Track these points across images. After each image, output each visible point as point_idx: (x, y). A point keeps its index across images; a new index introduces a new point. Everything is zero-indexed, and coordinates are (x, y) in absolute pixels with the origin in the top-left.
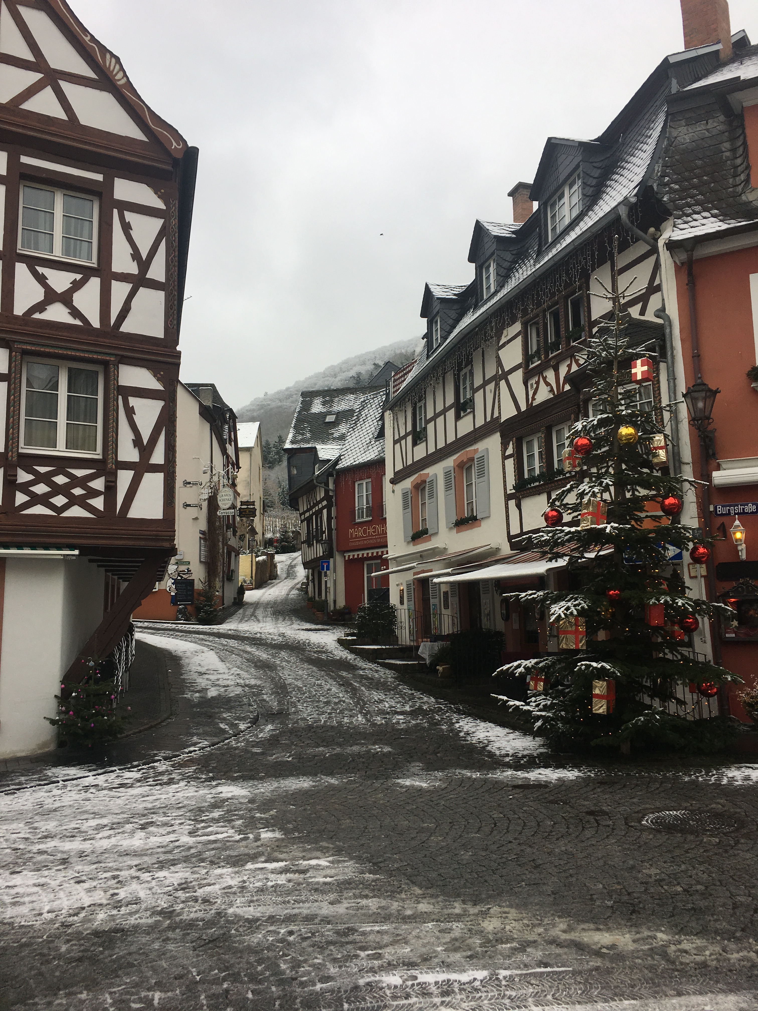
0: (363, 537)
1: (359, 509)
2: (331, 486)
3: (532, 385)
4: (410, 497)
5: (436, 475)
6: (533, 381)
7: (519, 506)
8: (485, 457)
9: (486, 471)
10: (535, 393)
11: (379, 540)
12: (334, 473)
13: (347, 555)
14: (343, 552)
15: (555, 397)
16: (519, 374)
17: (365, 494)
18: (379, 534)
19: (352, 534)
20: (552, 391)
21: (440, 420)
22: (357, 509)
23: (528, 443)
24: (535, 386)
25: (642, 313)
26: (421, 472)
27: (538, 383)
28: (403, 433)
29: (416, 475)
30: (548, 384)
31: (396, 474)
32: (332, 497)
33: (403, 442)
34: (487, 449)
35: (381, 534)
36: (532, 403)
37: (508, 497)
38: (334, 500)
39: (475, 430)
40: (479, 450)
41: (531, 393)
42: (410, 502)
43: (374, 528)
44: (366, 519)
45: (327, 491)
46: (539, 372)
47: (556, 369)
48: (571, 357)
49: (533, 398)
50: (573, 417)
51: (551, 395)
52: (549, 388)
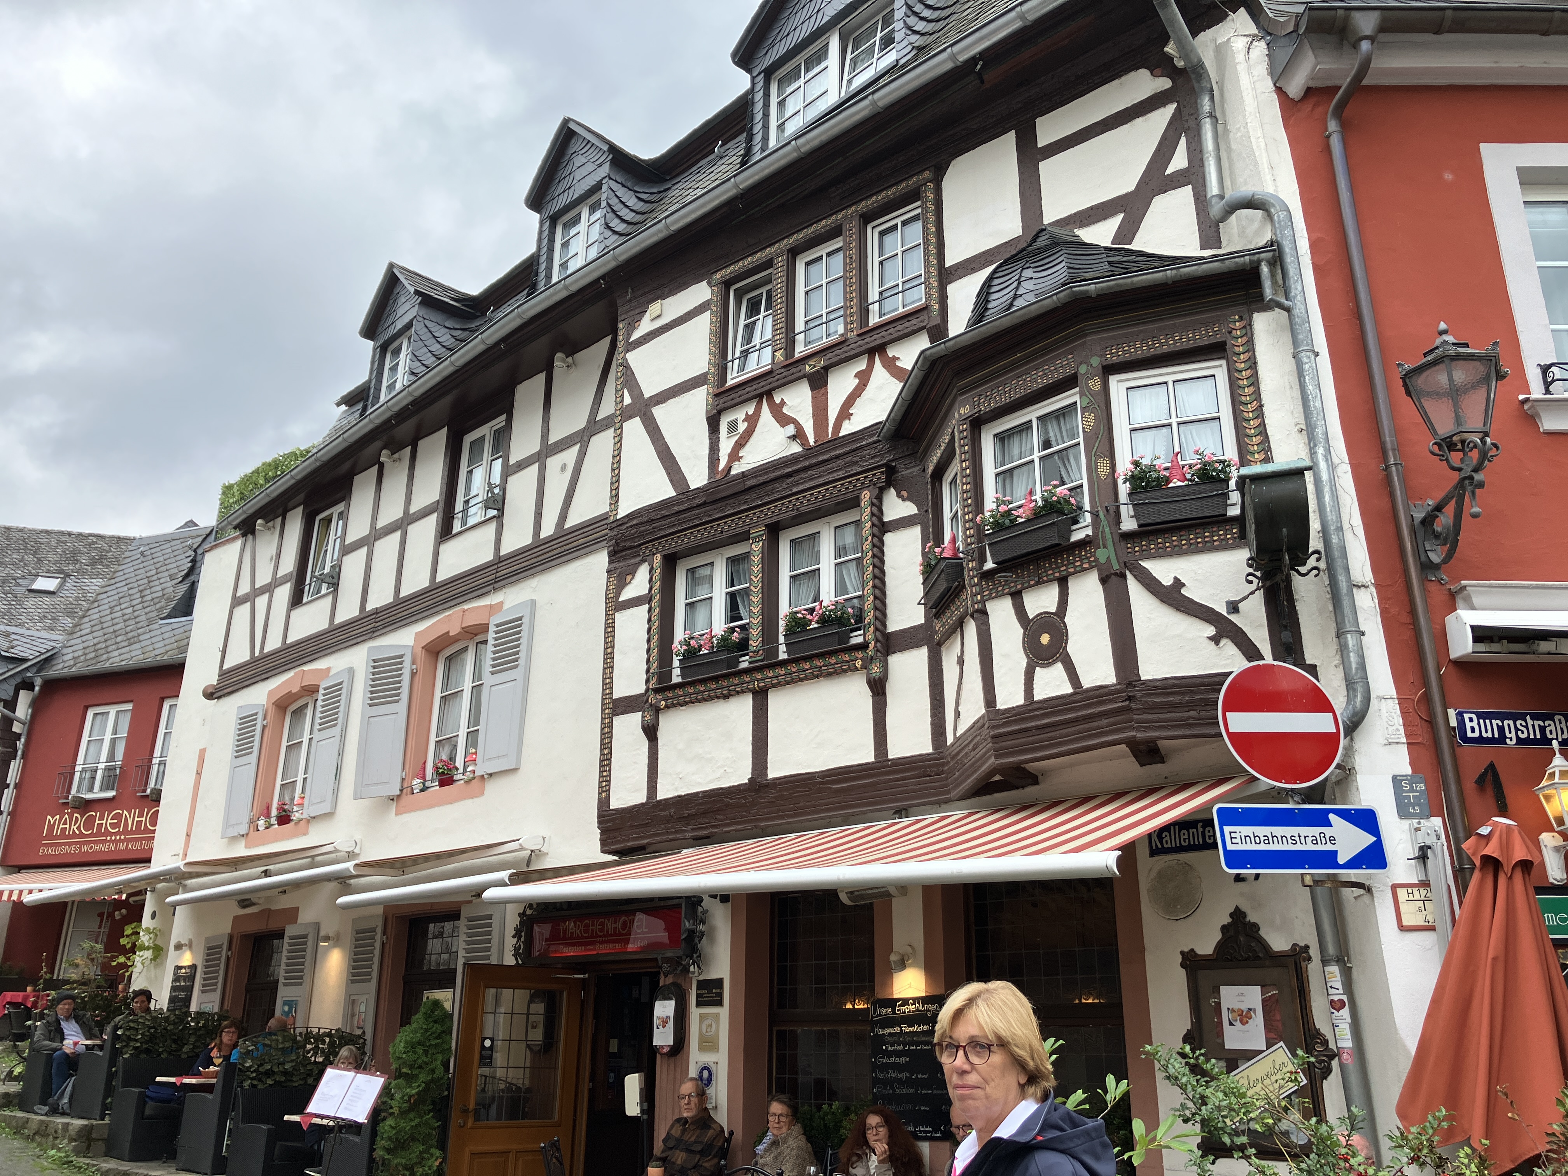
0: (82, 835)
1: (84, 770)
2: (22, 710)
3: (733, 426)
4: (259, 728)
5: (351, 671)
6: (739, 415)
7: (651, 732)
8: (525, 620)
9: (522, 655)
10: (740, 445)
11: (122, 846)
12: (38, 682)
15: (809, 452)
16: (698, 401)
17: (108, 737)
18: (126, 832)
19: (51, 827)
20: (799, 435)
21: (388, 546)
22: (78, 768)
23: (691, 571)
24: (742, 427)
25: (1125, 236)
26: (306, 668)
27: (753, 421)
28: (264, 578)
29: (291, 674)
30: (785, 420)
31: (224, 674)
32: (18, 736)
33: (261, 602)
34: (533, 602)
35: (131, 832)
36: (729, 466)
37: (613, 708)
38: (20, 745)
39: (499, 560)
40: (506, 607)
41: (726, 445)
42: (257, 738)
43: (118, 817)
44: (97, 794)
46: (761, 391)
47: (819, 383)
48: (872, 353)
49: (734, 455)
50: (867, 497)
51: (795, 448)
52: (792, 429)
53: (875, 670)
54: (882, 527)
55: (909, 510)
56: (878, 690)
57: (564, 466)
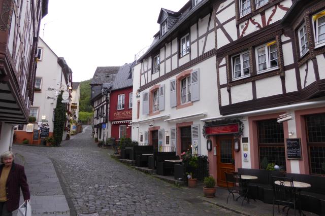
0: (120, 116)
1: (119, 105)
2: (108, 96)
7: (229, 91)
8: (198, 72)
9: (198, 79)
10: (244, 30)
11: (128, 117)
12: (110, 91)
13: (113, 122)
14: (111, 121)
15: (261, 29)
16: (234, 22)
17: (122, 99)
19: (115, 114)
21: (168, 61)
24: (245, 26)
26: (156, 85)
27: (247, 24)
29: (153, 86)
30: (255, 23)
31: (141, 87)
33: (146, 74)
34: (199, 68)
36: (242, 35)
37: (220, 87)
38: (109, 102)
39: (191, 61)
40: (193, 70)
42: (148, 98)
43: (125, 112)
44: (121, 109)
45: (107, 98)
46: (249, 17)
47: (263, 14)
48: (276, 5)
49: (243, 33)
50: (277, 37)
51: (258, 29)
52: (257, 25)
53: (282, 74)
54: (281, 43)
55: (289, 38)
56: (283, 78)
57: (203, 41)
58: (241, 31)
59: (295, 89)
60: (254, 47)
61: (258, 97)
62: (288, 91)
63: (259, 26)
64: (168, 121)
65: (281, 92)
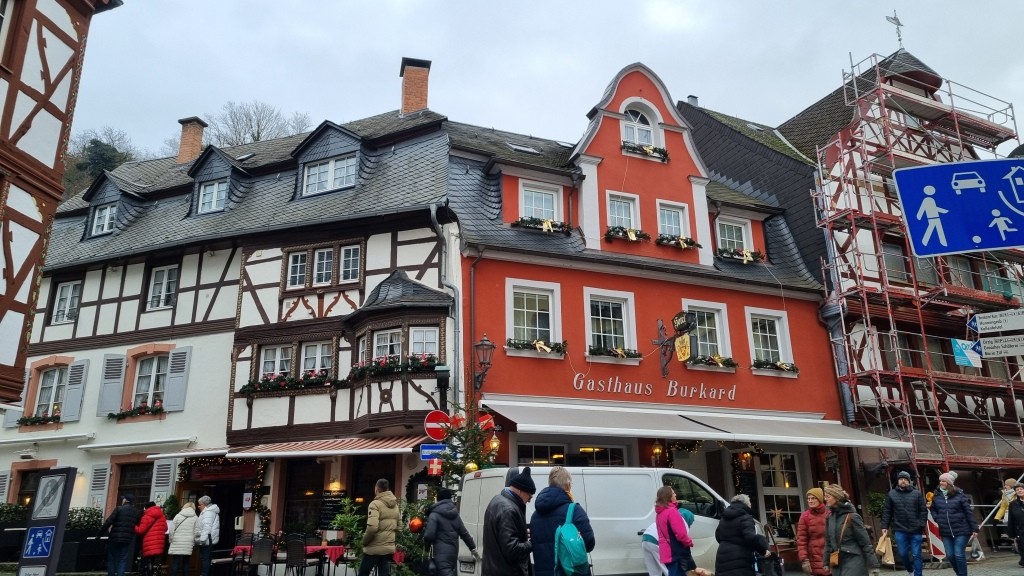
3: (288, 304)
5: (89, 361)
6: (291, 301)
7: (250, 406)
8: (188, 354)
9: (185, 368)
10: (291, 311)
15: (315, 319)
16: (276, 292)
21: (110, 308)
23: (269, 350)
24: (292, 305)
25: (419, 277)
26: (58, 355)
27: (296, 304)
30: (308, 307)
34: (192, 347)
36: (286, 318)
37: (234, 396)
39: (173, 326)
40: (178, 346)
46: (300, 295)
47: (321, 297)
48: (340, 292)
49: (288, 315)
50: (335, 339)
51: (311, 317)
52: (310, 311)
53: (333, 394)
54: (339, 349)
55: (348, 345)
56: (334, 400)
57: (208, 296)
58: (285, 311)
59: (346, 418)
60: (300, 343)
61: (296, 422)
62: (338, 419)
63: (313, 313)
64: (87, 451)
65: (328, 420)
